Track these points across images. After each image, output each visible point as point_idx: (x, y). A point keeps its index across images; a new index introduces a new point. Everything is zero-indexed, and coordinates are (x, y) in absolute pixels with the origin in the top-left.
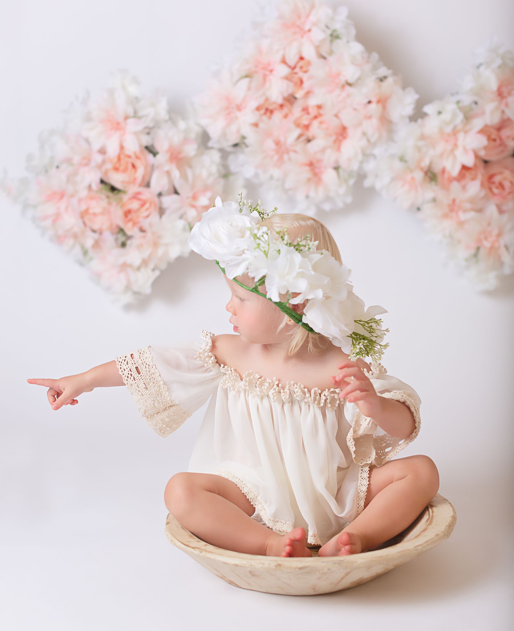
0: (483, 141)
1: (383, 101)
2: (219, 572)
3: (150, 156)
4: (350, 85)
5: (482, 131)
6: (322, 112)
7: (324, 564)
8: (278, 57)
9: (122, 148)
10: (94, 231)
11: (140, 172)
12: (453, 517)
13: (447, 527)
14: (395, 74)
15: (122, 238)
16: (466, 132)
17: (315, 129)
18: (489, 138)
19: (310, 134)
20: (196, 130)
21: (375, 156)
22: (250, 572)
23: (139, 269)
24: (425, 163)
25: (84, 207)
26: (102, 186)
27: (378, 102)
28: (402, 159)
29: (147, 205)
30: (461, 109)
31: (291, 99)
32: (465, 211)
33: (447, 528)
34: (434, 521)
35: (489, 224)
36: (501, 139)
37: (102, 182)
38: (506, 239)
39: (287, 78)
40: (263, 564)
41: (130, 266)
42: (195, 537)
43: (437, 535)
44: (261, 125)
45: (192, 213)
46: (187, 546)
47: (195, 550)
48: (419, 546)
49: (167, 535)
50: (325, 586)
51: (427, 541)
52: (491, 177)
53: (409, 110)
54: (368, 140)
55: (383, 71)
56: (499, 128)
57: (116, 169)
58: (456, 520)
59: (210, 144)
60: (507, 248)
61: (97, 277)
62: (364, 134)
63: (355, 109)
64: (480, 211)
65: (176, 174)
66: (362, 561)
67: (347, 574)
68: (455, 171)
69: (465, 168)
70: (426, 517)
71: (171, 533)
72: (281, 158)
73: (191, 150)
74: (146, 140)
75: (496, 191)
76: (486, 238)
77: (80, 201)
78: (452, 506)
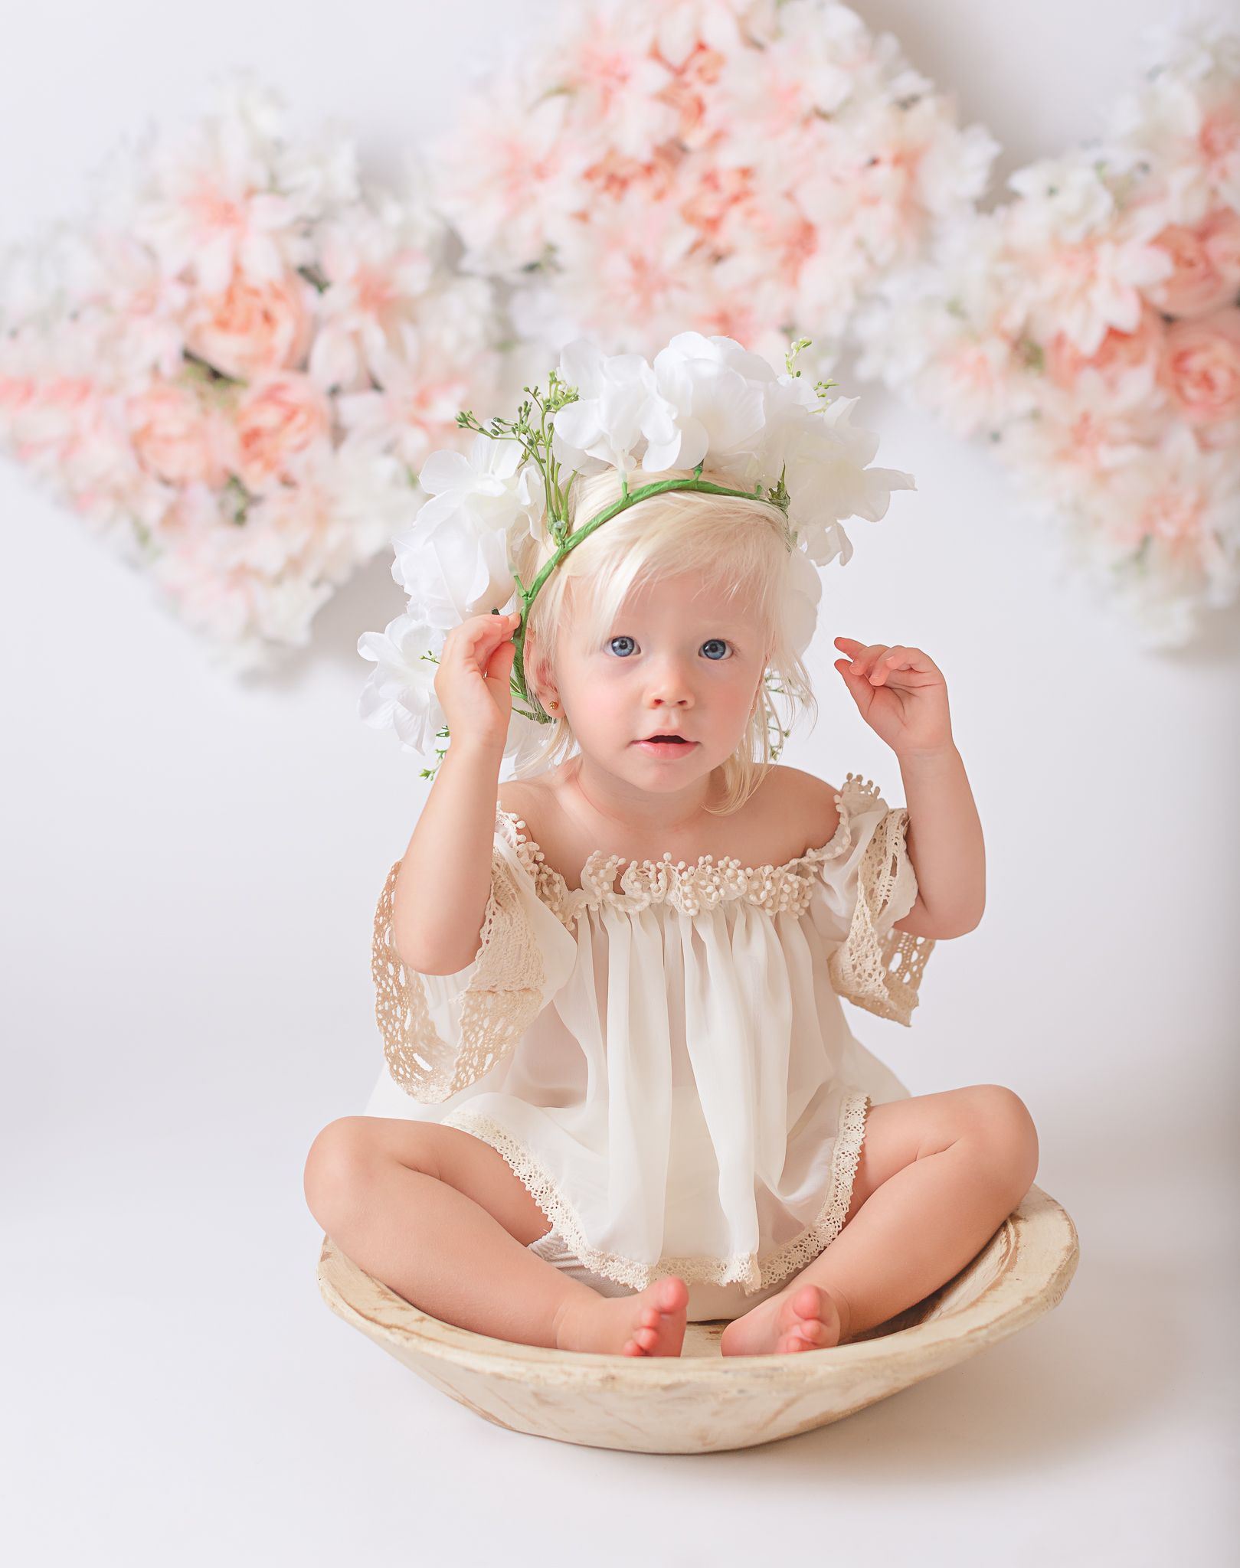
0: (1161, 265)
1: (907, 160)
2: (456, 1391)
3: (309, 293)
4: (824, 116)
5: (1162, 240)
6: (752, 184)
7: (730, 1377)
8: (640, 44)
9: (237, 270)
10: (166, 482)
11: (284, 333)
12: (1069, 1249)
13: (1055, 1277)
14: (940, 89)
15: (235, 503)
16: (1118, 242)
17: (734, 229)
18: (1179, 259)
19: (722, 239)
20: (427, 228)
21: (885, 301)
22: (536, 1395)
23: (278, 580)
24: (1014, 320)
25: (139, 420)
26: (188, 367)
27: (898, 160)
28: (955, 309)
29: (301, 419)
30: (1107, 182)
31: (672, 152)
32: (1114, 443)
33: (1053, 1280)
34: (1021, 1259)
35: (1174, 478)
36: (1207, 260)
37: (188, 356)
38: (1218, 516)
39: (665, 97)
40: (570, 1374)
41: (258, 573)
42: (394, 1296)
43: (1027, 1300)
44: (598, 218)
45: (415, 441)
46: (372, 1320)
47: (392, 1333)
48: (980, 1329)
49: (322, 1289)
50: (731, 1430)
51: (1001, 1317)
52: (1179, 359)
53: (974, 183)
54: (870, 260)
55: (909, 82)
56: (1204, 233)
57: (223, 324)
58: (1077, 1259)
59: (467, 263)
60: (1219, 538)
61: (173, 598)
62: (860, 244)
63: (837, 180)
64: (1152, 443)
65: (376, 338)
66: (830, 1369)
67: (789, 1404)
68: (1090, 341)
69: (1114, 334)
70: (999, 1249)
71: (333, 1285)
72: (646, 305)
73: (414, 277)
74: (299, 252)
75: (1192, 392)
76: (1166, 514)
77: (131, 403)
78: (1068, 1219)
